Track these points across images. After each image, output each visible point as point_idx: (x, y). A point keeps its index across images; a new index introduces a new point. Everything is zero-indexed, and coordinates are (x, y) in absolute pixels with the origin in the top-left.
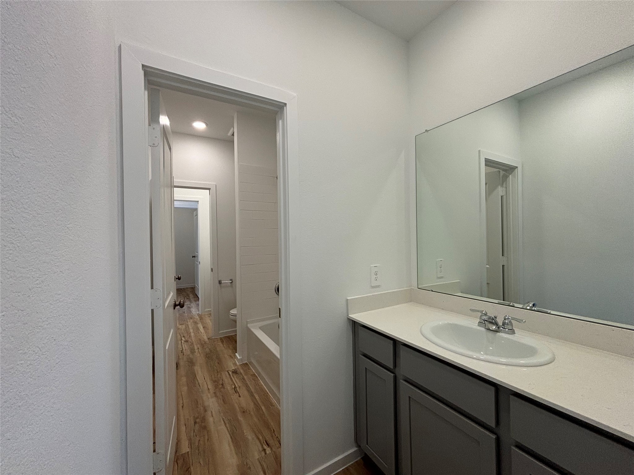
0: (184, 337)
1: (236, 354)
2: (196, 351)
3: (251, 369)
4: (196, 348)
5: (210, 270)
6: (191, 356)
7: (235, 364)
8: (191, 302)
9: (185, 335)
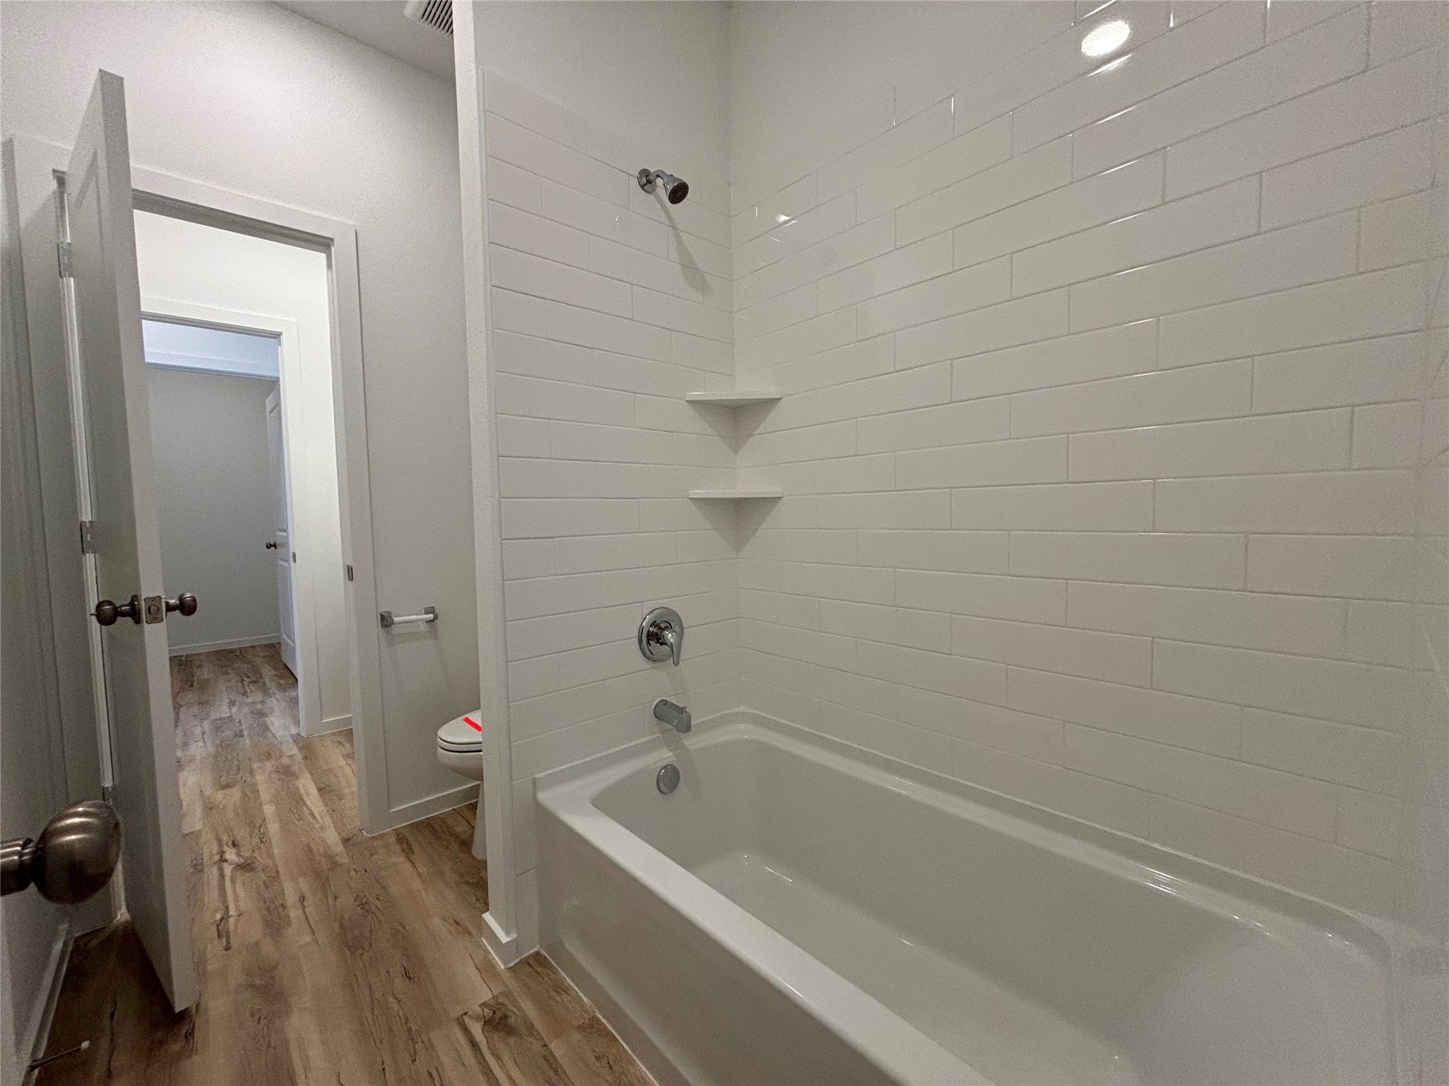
0: (234, 845)
1: (487, 917)
2: (294, 913)
3: (567, 990)
4: (291, 898)
5: (341, 573)
6: (267, 948)
7: (487, 969)
8: (265, 691)
9: (241, 833)
